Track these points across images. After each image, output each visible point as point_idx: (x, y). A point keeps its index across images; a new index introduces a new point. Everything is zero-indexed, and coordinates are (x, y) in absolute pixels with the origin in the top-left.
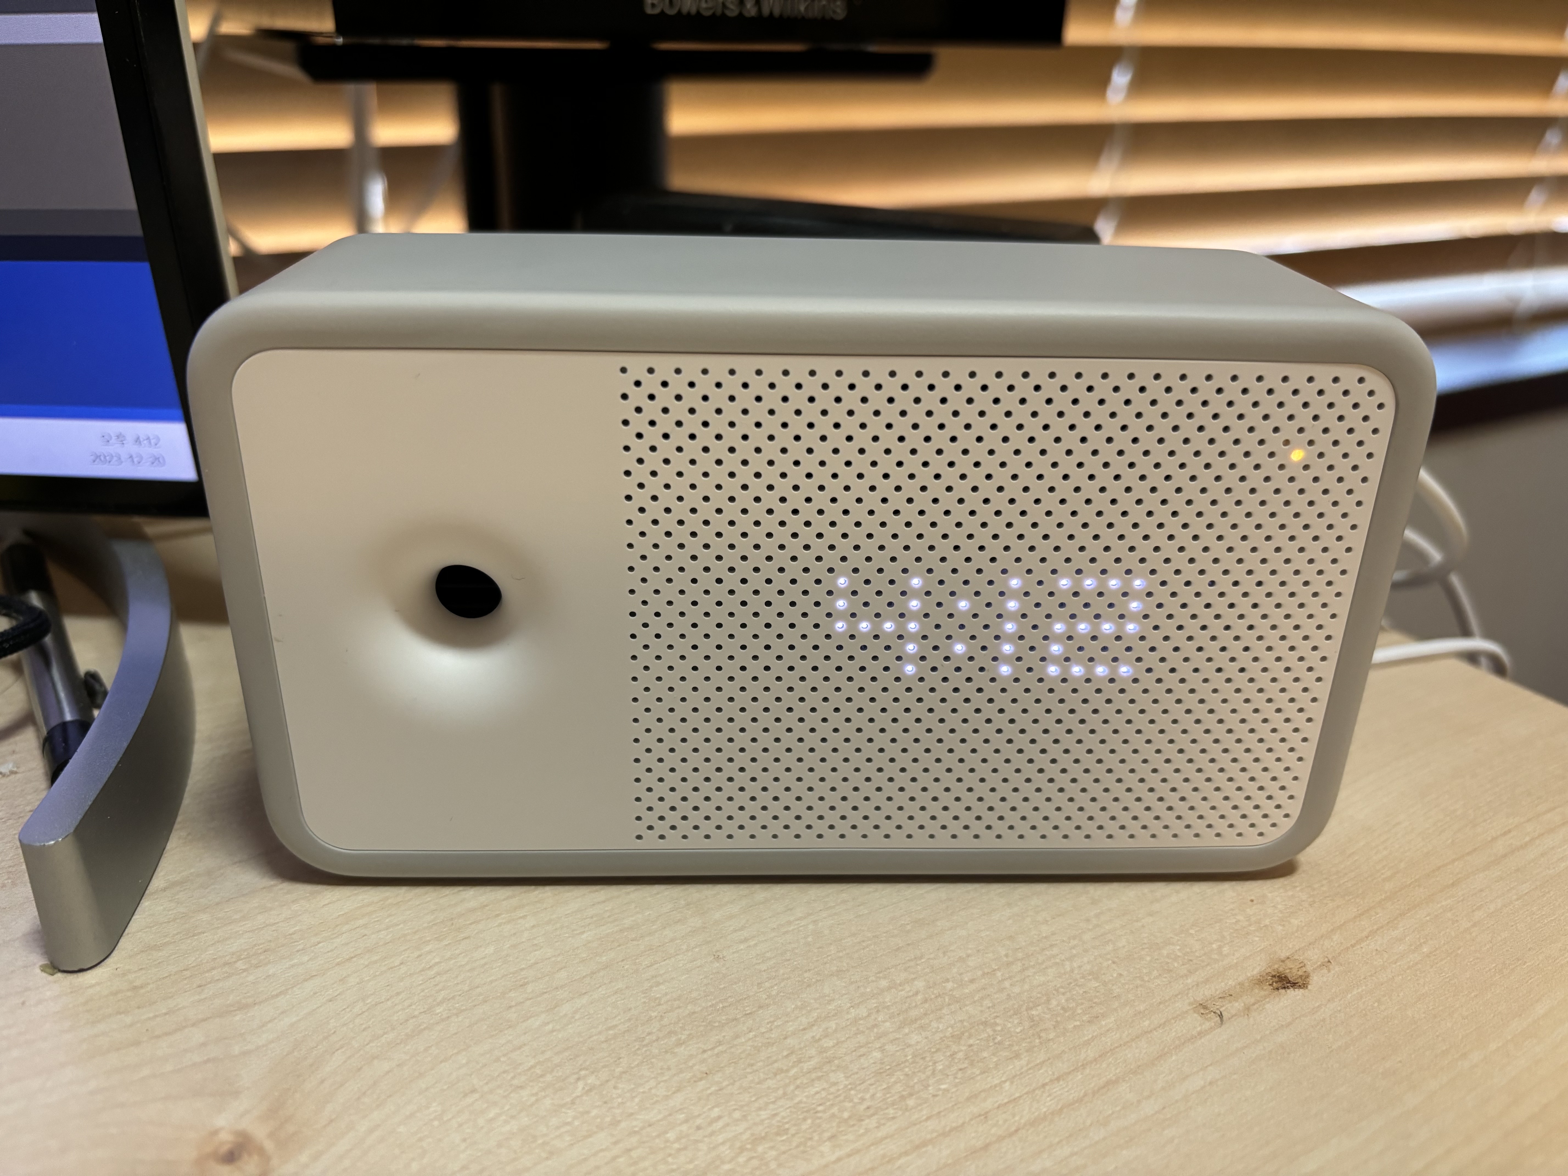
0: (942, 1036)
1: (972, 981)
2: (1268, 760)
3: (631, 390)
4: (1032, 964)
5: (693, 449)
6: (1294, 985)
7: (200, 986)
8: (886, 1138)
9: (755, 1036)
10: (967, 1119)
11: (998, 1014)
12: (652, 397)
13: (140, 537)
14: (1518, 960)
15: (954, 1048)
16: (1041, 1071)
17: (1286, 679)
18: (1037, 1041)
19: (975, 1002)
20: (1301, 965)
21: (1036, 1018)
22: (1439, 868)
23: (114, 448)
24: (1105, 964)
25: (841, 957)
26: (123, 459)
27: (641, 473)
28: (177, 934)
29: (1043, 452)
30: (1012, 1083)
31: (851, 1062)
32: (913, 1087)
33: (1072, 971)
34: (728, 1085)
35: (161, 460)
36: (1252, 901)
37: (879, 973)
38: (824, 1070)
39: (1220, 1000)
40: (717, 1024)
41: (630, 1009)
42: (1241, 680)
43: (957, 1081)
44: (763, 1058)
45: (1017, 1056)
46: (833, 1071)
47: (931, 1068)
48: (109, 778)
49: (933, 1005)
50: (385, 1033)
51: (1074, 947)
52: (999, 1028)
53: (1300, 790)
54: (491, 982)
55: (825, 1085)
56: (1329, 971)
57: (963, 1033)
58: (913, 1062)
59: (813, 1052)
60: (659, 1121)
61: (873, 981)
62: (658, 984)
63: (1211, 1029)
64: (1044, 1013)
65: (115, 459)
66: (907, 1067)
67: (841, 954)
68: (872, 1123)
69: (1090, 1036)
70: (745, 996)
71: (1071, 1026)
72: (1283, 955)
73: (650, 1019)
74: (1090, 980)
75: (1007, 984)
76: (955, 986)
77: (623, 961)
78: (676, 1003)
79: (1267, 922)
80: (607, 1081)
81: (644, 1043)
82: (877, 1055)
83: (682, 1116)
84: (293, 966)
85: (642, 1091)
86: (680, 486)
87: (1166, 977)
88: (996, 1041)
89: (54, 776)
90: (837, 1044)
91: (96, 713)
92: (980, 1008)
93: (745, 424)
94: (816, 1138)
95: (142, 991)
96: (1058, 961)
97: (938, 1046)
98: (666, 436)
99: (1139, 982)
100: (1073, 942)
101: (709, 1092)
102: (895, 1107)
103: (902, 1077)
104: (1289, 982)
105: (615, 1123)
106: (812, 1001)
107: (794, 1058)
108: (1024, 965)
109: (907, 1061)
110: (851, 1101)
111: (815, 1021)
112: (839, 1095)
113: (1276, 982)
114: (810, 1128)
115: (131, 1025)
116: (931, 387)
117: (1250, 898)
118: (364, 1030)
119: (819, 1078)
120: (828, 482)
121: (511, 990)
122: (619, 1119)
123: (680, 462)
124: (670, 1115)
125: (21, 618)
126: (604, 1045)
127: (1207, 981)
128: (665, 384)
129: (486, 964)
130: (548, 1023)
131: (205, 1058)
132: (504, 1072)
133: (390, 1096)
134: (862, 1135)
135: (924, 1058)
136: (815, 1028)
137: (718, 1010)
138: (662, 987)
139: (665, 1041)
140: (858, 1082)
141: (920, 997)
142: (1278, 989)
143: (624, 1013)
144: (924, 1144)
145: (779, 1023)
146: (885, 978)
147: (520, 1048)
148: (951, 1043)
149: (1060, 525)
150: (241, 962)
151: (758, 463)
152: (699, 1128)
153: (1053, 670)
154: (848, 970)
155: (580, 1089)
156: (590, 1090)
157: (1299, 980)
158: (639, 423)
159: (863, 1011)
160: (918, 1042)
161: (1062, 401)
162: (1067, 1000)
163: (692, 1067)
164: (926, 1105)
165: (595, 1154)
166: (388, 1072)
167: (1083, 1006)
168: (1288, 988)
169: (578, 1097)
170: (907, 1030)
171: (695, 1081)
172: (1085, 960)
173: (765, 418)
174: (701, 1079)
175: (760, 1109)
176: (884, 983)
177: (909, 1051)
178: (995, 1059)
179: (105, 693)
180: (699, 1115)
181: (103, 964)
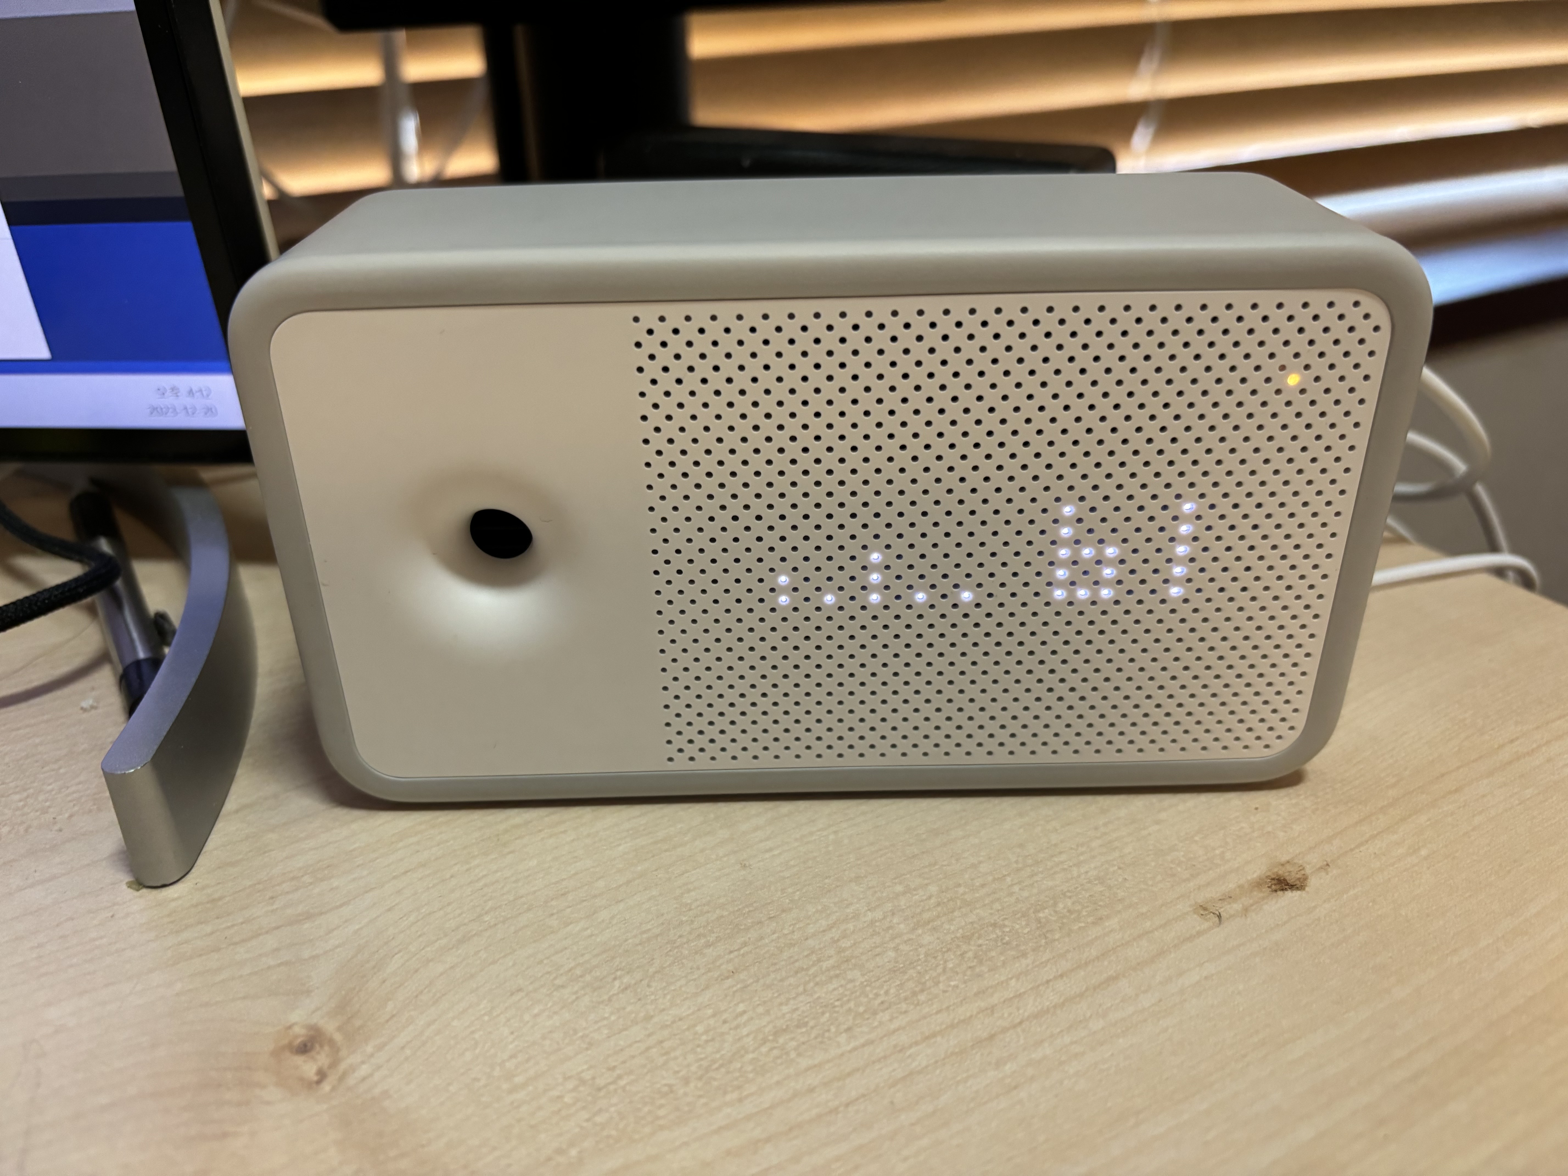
0: (953, 936)
1: (983, 886)
2: (1272, 675)
3: (644, 338)
4: (1040, 869)
5: (705, 393)
6: (1292, 887)
7: (272, 898)
8: (898, 1029)
9: (779, 938)
10: (975, 1013)
11: (1007, 917)
12: (664, 344)
13: (199, 484)
14: (1515, 861)
15: (964, 947)
16: (1046, 969)
17: (1288, 597)
18: (1043, 941)
19: (985, 905)
20: (1301, 868)
21: (1043, 920)
22: (1443, 775)
23: (169, 400)
24: (1111, 870)
25: (859, 865)
26: (178, 411)
27: (657, 418)
28: (250, 852)
29: (1044, 384)
30: (1018, 979)
31: (867, 961)
32: (925, 983)
33: (1079, 876)
34: (753, 983)
35: (213, 410)
36: (1256, 809)
37: (895, 879)
38: (843, 968)
39: (1220, 902)
40: (742, 927)
41: (663, 915)
42: (1243, 599)
43: (966, 978)
44: (785, 958)
45: (1024, 955)
46: (850, 969)
47: (942, 966)
48: (181, 711)
49: (945, 909)
50: (438, 939)
51: (1082, 854)
52: (1007, 930)
53: (1304, 702)
54: (535, 892)
55: (843, 982)
56: (1327, 874)
57: (973, 934)
58: (926, 961)
59: (832, 952)
60: (688, 1015)
61: (889, 887)
62: (689, 891)
63: (1210, 929)
64: (1050, 915)
65: (171, 410)
66: (919, 965)
67: (859, 862)
68: (886, 1016)
69: (1094, 936)
70: (769, 901)
71: (1076, 928)
72: (1284, 858)
73: (681, 923)
74: (1096, 884)
75: (1016, 889)
76: (967, 890)
77: (656, 870)
78: (706, 908)
79: (1270, 828)
80: (641, 981)
81: (675, 945)
82: (892, 954)
83: (710, 1012)
84: (354, 880)
85: (673, 988)
86: (695, 429)
87: (1169, 882)
88: (1004, 941)
89: (131, 707)
90: (855, 944)
91: (167, 650)
92: (990, 911)
93: (754, 367)
94: (833, 1029)
95: (220, 903)
96: (1065, 867)
97: (948, 946)
98: (679, 381)
99: (1143, 886)
100: (1081, 849)
101: (735, 989)
102: (907, 1002)
103: (914, 975)
104: (1287, 884)
105: (648, 1018)
106: (831, 905)
107: (814, 957)
108: (1033, 871)
109: (919, 960)
110: (867, 996)
111: (835, 923)
112: (856, 992)
113: (1275, 885)
114: (828, 1021)
115: (212, 933)
116: (933, 325)
117: (1254, 806)
118: (420, 936)
119: (837, 976)
120: (836, 420)
121: (552, 900)
122: (652, 1013)
123: (693, 405)
124: (699, 1010)
125: (93, 564)
126: (640, 948)
127: (1208, 884)
128: (676, 331)
129: (529, 876)
130: (587, 929)
131: (279, 962)
132: (548, 973)
133: (443, 995)
134: (876, 1027)
135: (935, 958)
136: (834, 930)
137: (744, 914)
138: (693, 893)
139: (695, 943)
140: (873, 980)
141: (933, 901)
142: (1276, 891)
143: (658, 917)
144: (934, 1035)
145: (801, 925)
146: (900, 883)
147: (562, 951)
148: (961, 944)
149: (1062, 454)
150: (308, 876)
151: (768, 404)
152: (725, 1022)
153: (1059, 594)
154: (866, 877)
155: (616, 988)
156: (626, 989)
157: (1298, 882)
158: (653, 369)
159: (878, 914)
160: (930, 943)
161: (1061, 334)
162: (1073, 903)
163: (719, 966)
164: (936, 1000)
165: (630, 1046)
166: (441, 974)
167: (1087, 909)
168: (1286, 889)
169: (614, 995)
170: (920, 931)
171: (722, 980)
172: (1092, 866)
173: (773, 361)
174: (727, 978)
175: (781, 1004)
176: (899, 888)
177: (922, 951)
178: (1002, 958)
179: (174, 632)
180: (725, 1011)
181: (183, 880)
